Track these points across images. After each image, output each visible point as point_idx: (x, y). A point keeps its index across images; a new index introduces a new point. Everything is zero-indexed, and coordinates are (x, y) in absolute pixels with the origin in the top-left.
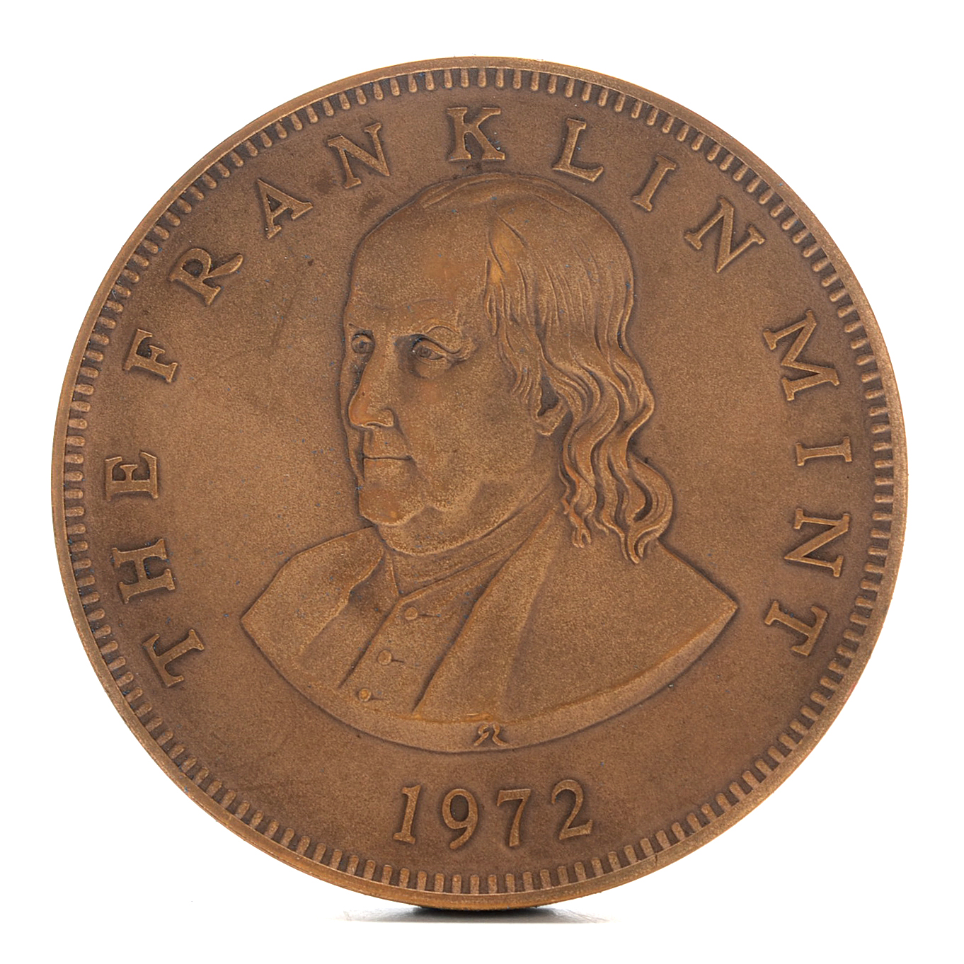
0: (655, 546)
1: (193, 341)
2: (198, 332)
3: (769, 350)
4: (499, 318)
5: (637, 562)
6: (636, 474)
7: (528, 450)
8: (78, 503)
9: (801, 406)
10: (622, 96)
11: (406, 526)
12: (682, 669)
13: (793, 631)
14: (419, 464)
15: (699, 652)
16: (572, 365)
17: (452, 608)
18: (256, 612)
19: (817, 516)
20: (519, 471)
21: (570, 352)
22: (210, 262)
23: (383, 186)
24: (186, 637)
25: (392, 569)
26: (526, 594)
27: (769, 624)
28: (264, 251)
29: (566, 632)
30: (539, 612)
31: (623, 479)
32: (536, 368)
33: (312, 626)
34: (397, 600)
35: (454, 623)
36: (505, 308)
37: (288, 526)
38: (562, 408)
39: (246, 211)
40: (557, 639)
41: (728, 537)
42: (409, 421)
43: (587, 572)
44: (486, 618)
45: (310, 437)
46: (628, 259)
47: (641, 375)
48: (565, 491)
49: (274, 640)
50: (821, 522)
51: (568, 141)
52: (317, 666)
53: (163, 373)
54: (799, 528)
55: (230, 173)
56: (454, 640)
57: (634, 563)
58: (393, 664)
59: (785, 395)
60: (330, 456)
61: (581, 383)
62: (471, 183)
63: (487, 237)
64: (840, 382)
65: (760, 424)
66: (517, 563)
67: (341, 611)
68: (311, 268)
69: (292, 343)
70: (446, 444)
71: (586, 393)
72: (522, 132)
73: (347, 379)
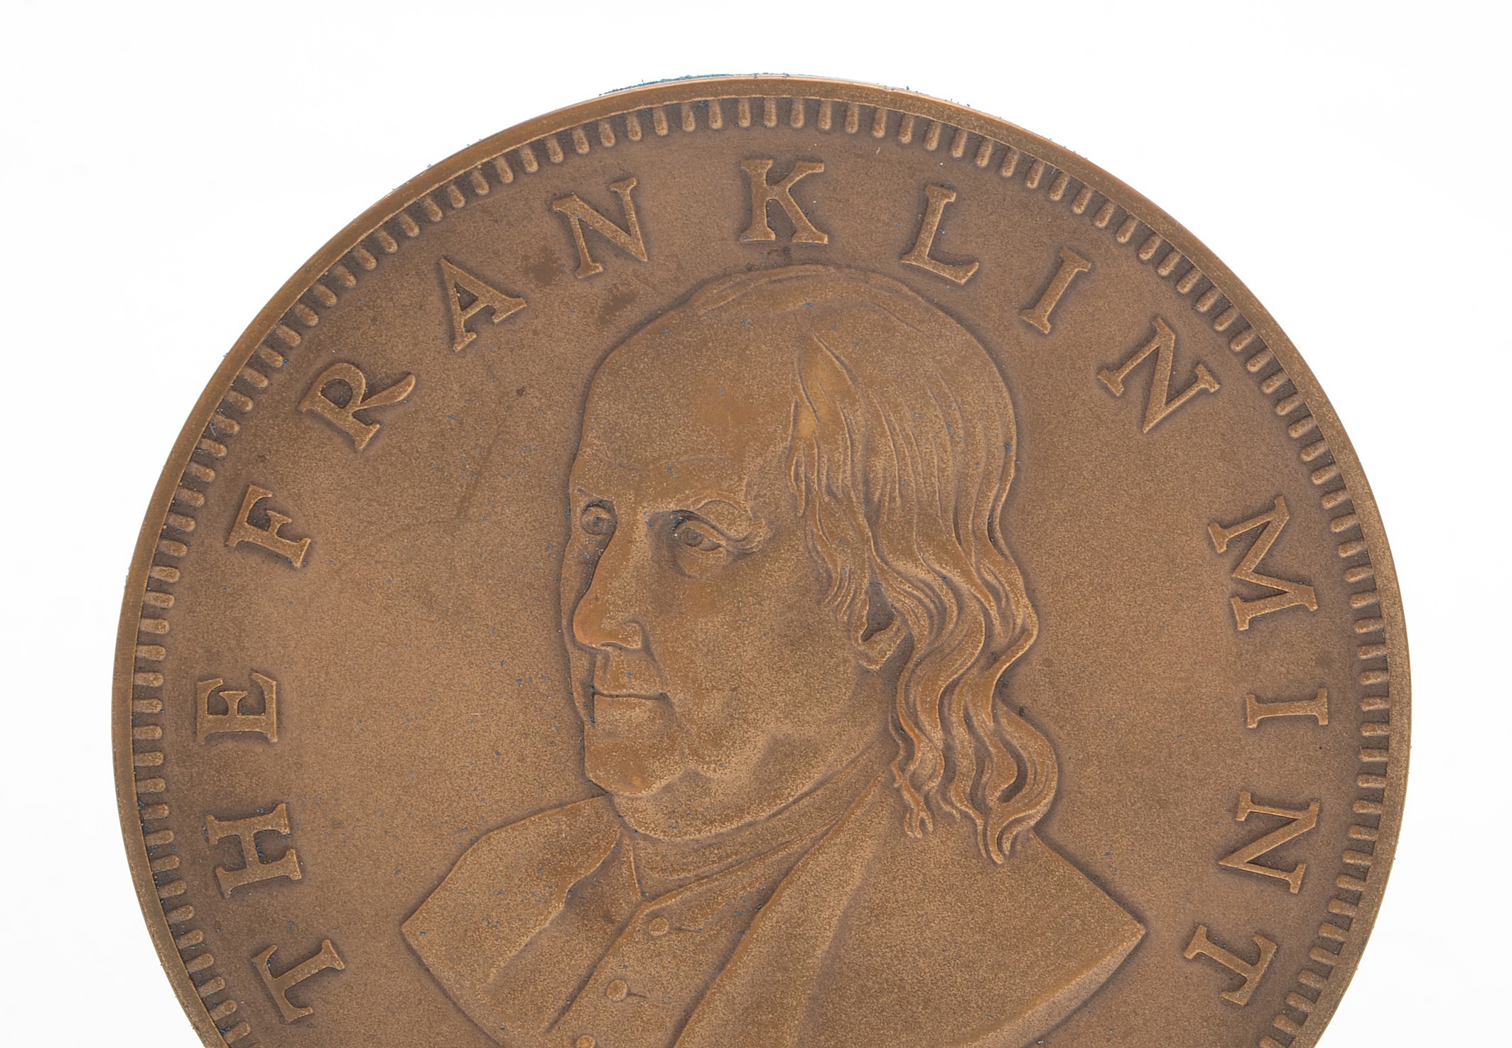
0: (1028, 839)
1: (336, 505)
2: (344, 492)
3: (1216, 553)
4: (809, 490)
5: (1000, 862)
6: (1004, 732)
7: (844, 690)
8: (153, 746)
9: (1258, 640)
10: (1015, 153)
11: (655, 798)
12: (1058, 1020)
13: (1225, 969)
14: (678, 706)
15: (1084, 995)
16: (917, 567)
17: (721, 919)
18: (424, 917)
19: (1271, 804)
20: (829, 722)
21: (915, 546)
22: (364, 385)
23: (637, 277)
24: (317, 950)
25: (632, 858)
26: (832, 904)
27: (1191, 957)
28: (448, 370)
29: (888, 961)
30: (851, 929)
31: (986, 739)
32: (863, 569)
33: (508, 941)
34: (638, 905)
35: (722, 943)
36: (818, 476)
37: (476, 789)
38: (899, 630)
39: (421, 306)
40: (876, 970)
41: (1138, 828)
42: (666, 641)
43: (924, 874)
44: (772, 937)
45: (513, 659)
46: (1010, 406)
47: (1021, 584)
48: (898, 753)
49: (451, 960)
50: (1278, 813)
51: (926, 220)
52: (514, 999)
53: (288, 554)
54: (1243, 819)
55: (398, 246)
56: (721, 967)
57: (994, 863)
58: (629, 1000)
59: (1235, 623)
60: (543, 687)
61: (929, 593)
62: (773, 278)
63: (796, 365)
64: (1319, 606)
65: (1196, 663)
66: (820, 858)
67: (553, 920)
68: (522, 399)
69: (489, 514)
70: (720, 679)
71: (936, 608)
72: (855, 202)
73: (572, 574)
